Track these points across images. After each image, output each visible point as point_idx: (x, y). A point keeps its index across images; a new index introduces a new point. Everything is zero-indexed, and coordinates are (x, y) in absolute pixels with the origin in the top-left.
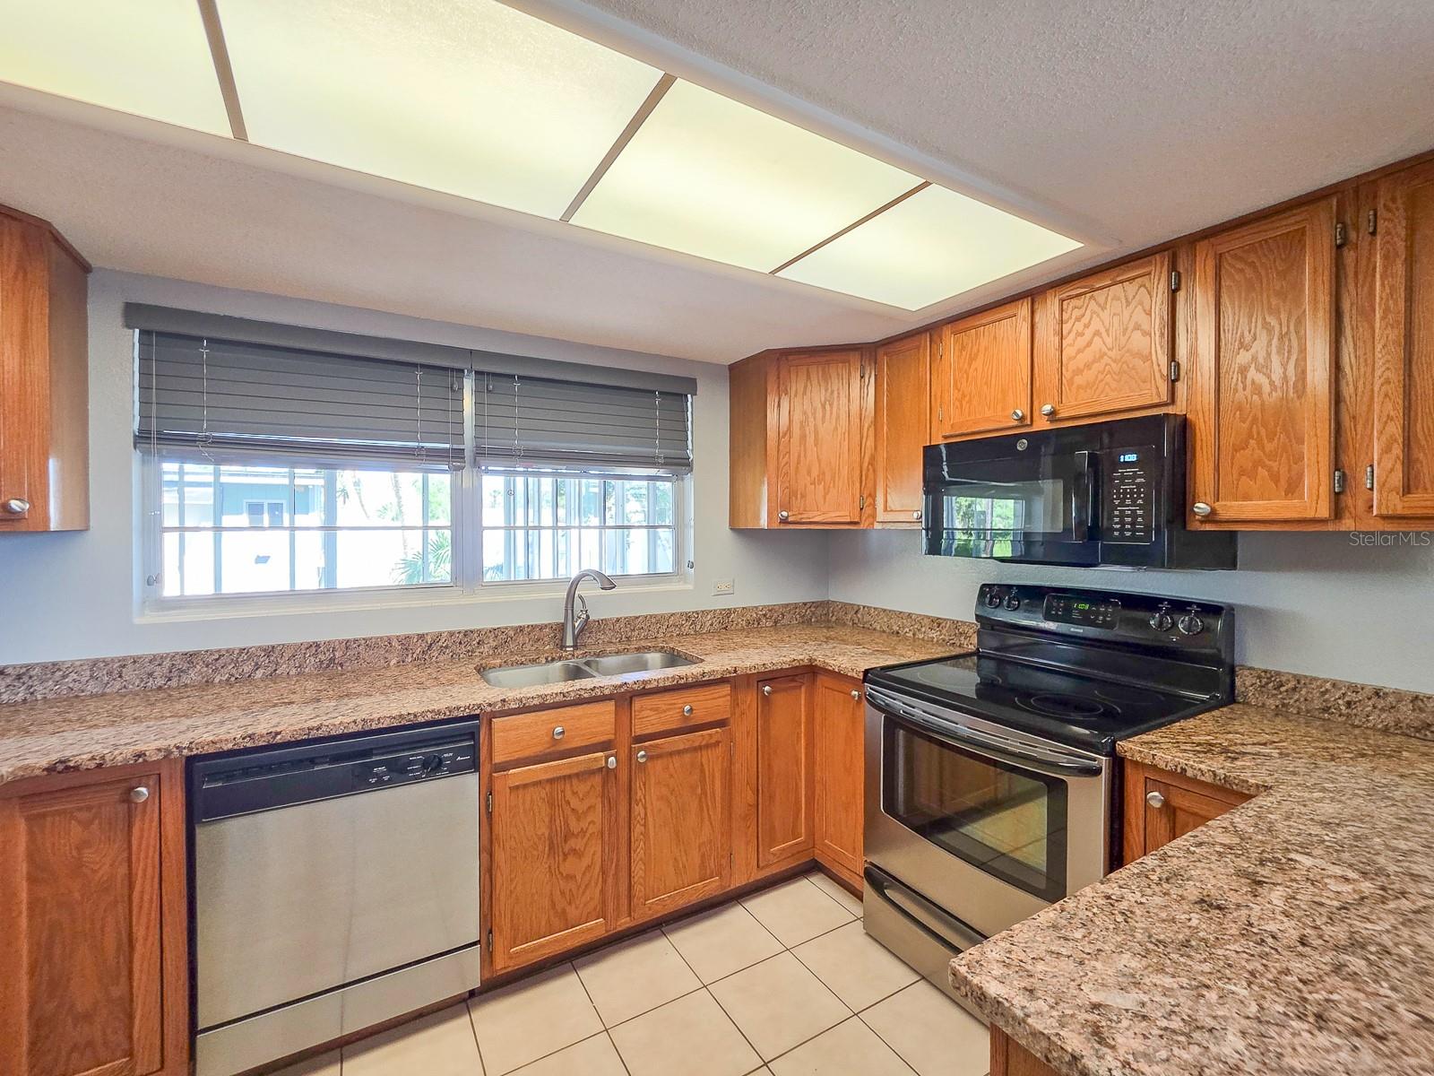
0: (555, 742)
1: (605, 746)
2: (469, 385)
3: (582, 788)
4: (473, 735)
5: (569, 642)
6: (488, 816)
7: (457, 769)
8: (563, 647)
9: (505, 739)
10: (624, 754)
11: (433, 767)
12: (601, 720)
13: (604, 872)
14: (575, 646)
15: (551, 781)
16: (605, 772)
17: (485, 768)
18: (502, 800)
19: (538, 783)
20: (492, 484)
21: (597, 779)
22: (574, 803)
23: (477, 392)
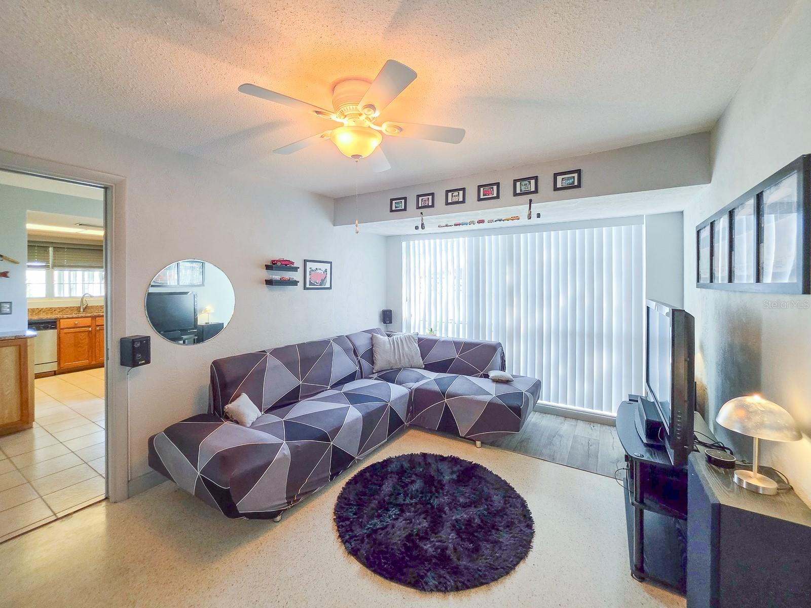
0: (75, 324)
1: (89, 327)
2: (51, 249)
3: (83, 334)
4: (55, 322)
5: (82, 310)
6: (59, 338)
7: (52, 328)
8: (80, 311)
9: (63, 323)
10: (94, 329)
11: (46, 328)
12: (88, 321)
13: (88, 351)
14: (84, 311)
15: (74, 332)
16: (89, 332)
17: (58, 329)
18: (62, 335)
19: (71, 333)
20: (56, 273)
21: (87, 333)
22: (81, 337)
23: (54, 251)
